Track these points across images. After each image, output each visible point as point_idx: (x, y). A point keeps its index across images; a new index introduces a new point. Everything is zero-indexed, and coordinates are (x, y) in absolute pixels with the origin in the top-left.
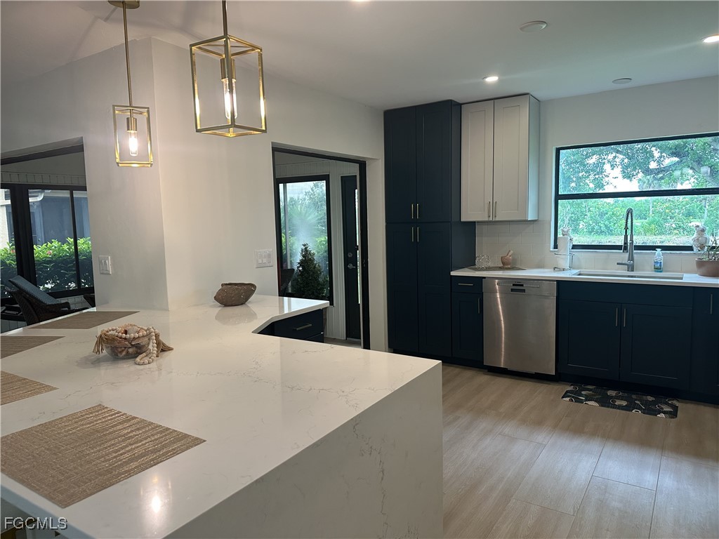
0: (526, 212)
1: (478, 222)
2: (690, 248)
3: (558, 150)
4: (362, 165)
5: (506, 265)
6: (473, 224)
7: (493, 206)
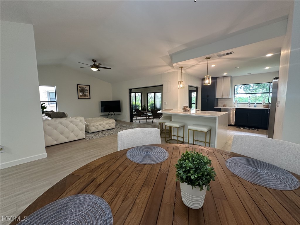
0: (229, 97)
1: (219, 98)
2: (262, 103)
3: (235, 86)
4: (197, 88)
5: (224, 106)
6: (217, 99)
7: (223, 96)
